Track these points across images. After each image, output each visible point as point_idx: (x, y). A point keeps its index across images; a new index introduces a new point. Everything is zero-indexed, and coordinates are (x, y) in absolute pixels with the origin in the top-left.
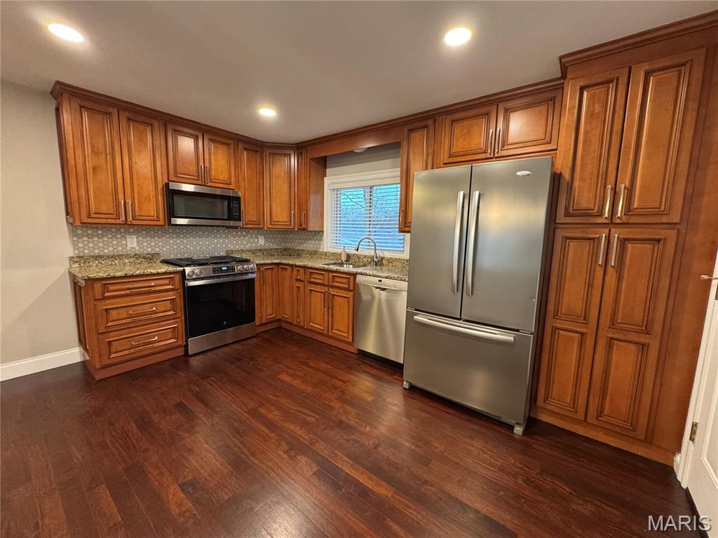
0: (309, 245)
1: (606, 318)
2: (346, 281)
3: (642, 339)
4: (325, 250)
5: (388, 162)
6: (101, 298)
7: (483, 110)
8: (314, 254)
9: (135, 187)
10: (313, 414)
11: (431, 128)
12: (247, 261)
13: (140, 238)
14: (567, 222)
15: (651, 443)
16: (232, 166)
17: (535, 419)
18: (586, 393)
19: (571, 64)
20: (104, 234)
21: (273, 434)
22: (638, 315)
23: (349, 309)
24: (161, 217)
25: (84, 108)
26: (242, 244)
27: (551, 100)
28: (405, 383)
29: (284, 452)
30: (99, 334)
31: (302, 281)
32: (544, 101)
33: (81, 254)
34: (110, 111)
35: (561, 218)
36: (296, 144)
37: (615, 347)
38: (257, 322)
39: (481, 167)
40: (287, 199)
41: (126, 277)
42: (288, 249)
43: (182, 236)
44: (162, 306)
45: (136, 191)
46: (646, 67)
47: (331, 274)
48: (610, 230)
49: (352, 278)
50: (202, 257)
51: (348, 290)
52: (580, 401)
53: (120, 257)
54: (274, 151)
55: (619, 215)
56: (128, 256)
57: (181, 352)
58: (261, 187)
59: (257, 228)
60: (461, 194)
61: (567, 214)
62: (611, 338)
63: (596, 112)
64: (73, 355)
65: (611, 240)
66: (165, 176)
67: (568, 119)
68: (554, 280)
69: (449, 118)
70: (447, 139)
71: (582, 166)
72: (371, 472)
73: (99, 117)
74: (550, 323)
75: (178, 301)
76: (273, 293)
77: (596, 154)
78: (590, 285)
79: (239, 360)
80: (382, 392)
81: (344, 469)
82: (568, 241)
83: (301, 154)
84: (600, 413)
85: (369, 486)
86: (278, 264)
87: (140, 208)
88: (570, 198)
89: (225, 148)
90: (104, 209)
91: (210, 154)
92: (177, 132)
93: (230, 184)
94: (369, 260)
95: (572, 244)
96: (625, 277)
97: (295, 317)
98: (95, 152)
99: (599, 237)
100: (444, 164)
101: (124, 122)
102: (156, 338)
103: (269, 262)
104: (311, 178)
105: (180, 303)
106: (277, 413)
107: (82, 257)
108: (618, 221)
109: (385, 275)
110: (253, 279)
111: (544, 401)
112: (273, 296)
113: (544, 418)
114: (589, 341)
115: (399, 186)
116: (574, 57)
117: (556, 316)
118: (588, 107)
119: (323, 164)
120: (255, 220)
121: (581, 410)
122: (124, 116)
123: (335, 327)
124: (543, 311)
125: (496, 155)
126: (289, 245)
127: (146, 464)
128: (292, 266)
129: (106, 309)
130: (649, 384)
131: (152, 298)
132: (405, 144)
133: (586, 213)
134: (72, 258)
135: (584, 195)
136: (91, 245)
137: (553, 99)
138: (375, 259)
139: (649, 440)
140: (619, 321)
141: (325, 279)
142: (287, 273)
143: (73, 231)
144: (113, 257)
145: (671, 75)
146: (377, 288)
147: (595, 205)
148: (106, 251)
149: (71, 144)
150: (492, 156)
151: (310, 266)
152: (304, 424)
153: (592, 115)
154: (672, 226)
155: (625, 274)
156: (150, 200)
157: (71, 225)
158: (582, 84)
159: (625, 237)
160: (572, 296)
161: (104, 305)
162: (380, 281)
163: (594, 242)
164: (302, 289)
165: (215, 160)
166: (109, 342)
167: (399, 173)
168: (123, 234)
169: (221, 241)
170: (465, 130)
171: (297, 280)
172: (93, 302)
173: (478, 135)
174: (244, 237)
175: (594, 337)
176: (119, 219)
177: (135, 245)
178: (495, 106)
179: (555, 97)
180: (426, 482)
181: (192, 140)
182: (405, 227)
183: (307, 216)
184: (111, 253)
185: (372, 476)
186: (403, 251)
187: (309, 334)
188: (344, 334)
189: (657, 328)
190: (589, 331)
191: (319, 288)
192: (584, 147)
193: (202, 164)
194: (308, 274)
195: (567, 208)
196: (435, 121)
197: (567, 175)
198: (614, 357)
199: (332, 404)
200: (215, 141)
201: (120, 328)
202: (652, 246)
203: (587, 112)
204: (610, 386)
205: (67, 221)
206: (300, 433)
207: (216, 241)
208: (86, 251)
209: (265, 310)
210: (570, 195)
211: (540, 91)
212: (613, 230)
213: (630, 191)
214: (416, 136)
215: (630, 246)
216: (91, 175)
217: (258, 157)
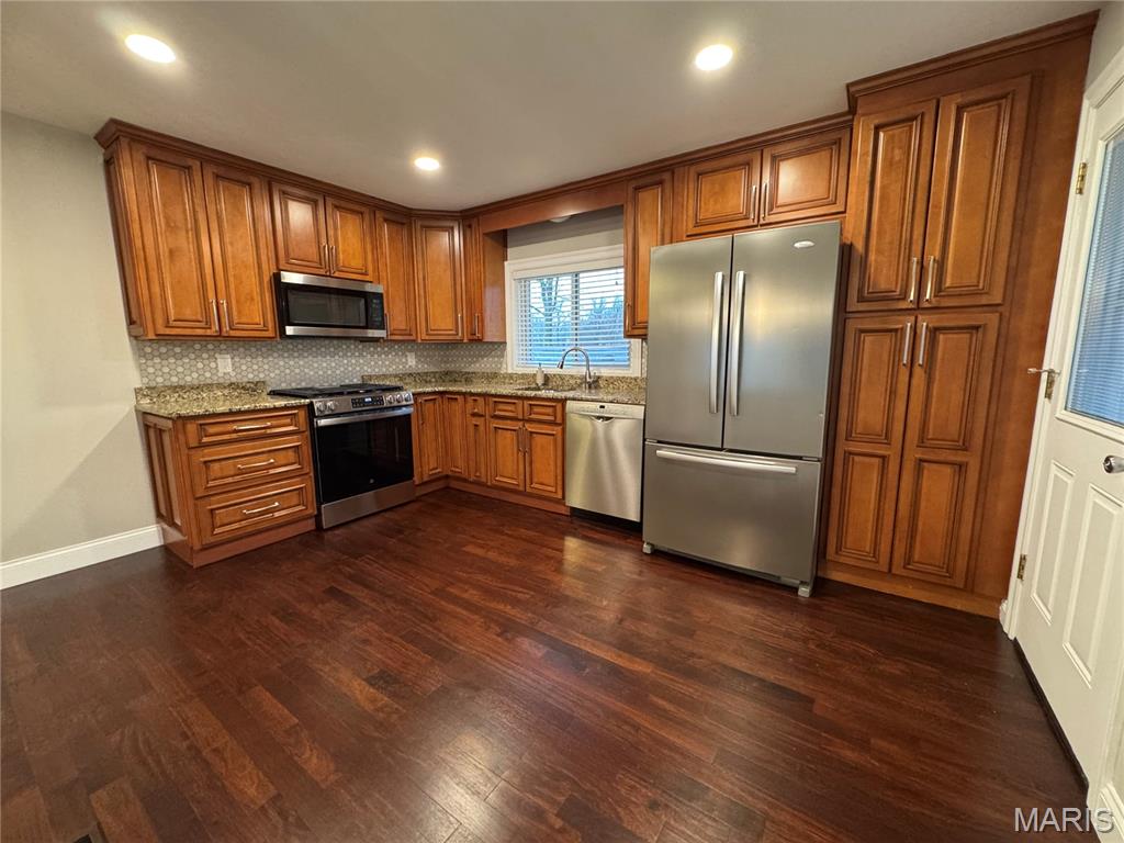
0: (484, 365)
1: (913, 434)
2: (550, 410)
3: (959, 457)
4: (510, 371)
5: (603, 236)
6: (196, 445)
7: (741, 158)
8: (492, 377)
9: (231, 279)
10: (525, 591)
11: (668, 185)
12: (398, 389)
13: (237, 359)
14: (861, 309)
15: (972, 592)
16: (369, 247)
17: (824, 579)
18: (891, 535)
19: (861, 94)
20: (185, 353)
21: (476, 617)
22: (953, 429)
23: (556, 450)
24: (270, 325)
25: (153, 159)
26: (383, 365)
27: (835, 143)
28: (645, 546)
29: (498, 635)
30: (197, 499)
31: (482, 416)
32: (824, 146)
33: (153, 384)
34: (190, 163)
35: (853, 305)
36: (461, 212)
37: (925, 472)
38: (417, 479)
39: (745, 238)
40: (451, 295)
41: (231, 413)
42: (451, 372)
43: (296, 354)
44: (281, 457)
45: (232, 286)
46: (958, 99)
47: (527, 403)
48: (916, 317)
49: (559, 406)
50: (326, 385)
51: (553, 423)
52: (882, 549)
53: (209, 387)
54: (427, 223)
55: (928, 297)
56: (220, 386)
57: (310, 525)
58: (410, 279)
59: (406, 342)
60: (719, 276)
61: (861, 299)
62: (921, 460)
63: (897, 158)
64: (147, 536)
65: (918, 331)
66: (273, 261)
67: (860, 169)
68: (845, 389)
69: (693, 170)
70: (691, 201)
71: (879, 233)
72: (619, 649)
73: (174, 172)
74: (842, 447)
75: (305, 448)
76: (437, 436)
77: (897, 217)
78: (893, 393)
79: (400, 532)
80: (616, 560)
81: (582, 647)
82: (863, 335)
83: (470, 226)
84: (908, 560)
85: (621, 664)
86: (442, 393)
87: (239, 312)
88: (864, 277)
89: (357, 219)
90: (188, 313)
91: (336, 229)
92: (285, 196)
93: (366, 274)
94: (579, 381)
95: (868, 339)
96: (937, 377)
97: (472, 470)
98: (171, 227)
99: (902, 329)
100: (688, 236)
101: (210, 180)
102: (277, 504)
103: (429, 389)
104: (487, 264)
105: (307, 451)
106: (475, 592)
107: (154, 388)
108: (927, 305)
109: (610, 398)
110: (408, 417)
111: (837, 553)
112: (436, 440)
113: (838, 576)
114: (893, 467)
115: (622, 270)
116: (869, 85)
117: (848, 438)
118: (885, 151)
119: (502, 240)
120: (404, 328)
121: (884, 559)
122: (210, 170)
123: (535, 480)
124: (831, 433)
125: (762, 222)
126: (451, 367)
127: (310, 660)
128: (464, 394)
129: (205, 462)
130: (968, 515)
131: (267, 445)
132: (629, 209)
133: (886, 297)
134: (141, 389)
135: (882, 272)
136: (166, 370)
137: (838, 142)
138: (588, 380)
139: (969, 588)
140: (930, 437)
141: (520, 409)
142: (457, 407)
143: (139, 349)
144: (198, 388)
145: (989, 110)
146: (599, 418)
147: (897, 284)
148: (188, 379)
149: (136, 216)
150: (756, 223)
151: (493, 392)
152: (515, 602)
153: (891, 164)
154: (994, 308)
155: (937, 373)
156: (252, 299)
157: (135, 337)
158: (877, 122)
159: (937, 325)
160: (869, 409)
161: (201, 456)
162: (602, 407)
163: (896, 336)
164: (482, 428)
165: (344, 239)
166: (212, 510)
167: (622, 252)
168: (212, 353)
169: (353, 361)
170: (717, 186)
171: (474, 415)
172: (186, 451)
173: (736, 195)
174: (387, 354)
175: (899, 461)
176: (210, 328)
177: (229, 369)
178: (759, 153)
179: (840, 139)
180: (692, 655)
181: (309, 207)
182: (636, 328)
183: (482, 320)
184: (196, 382)
185: (621, 652)
186: (629, 366)
187: (494, 494)
188: (549, 488)
189: (978, 440)
190: (892, 453)
191: (509, 424)
192: (881, 207)
193: (324, 242)
194: (491, 403)
195: (860, 290)
196: (673, 173)
197: (859, 246)
198: (925, 483)
199: (549, 577)
200: (343, 208)
201: (225, 490)
202: (968, 336)
203: (884, 160)
204: (920, 524)
205: (130, 335)
206: (513, 612)
207: (345, 361)
208: (160, 380)
209: (427, 461)
210: (865, 273)
211: (821, 131)
212: (920, 317)
213: (941, 264)
214: (646, 197)
215: (941, 337)
216: (167, 261)
217: (405, 232)
